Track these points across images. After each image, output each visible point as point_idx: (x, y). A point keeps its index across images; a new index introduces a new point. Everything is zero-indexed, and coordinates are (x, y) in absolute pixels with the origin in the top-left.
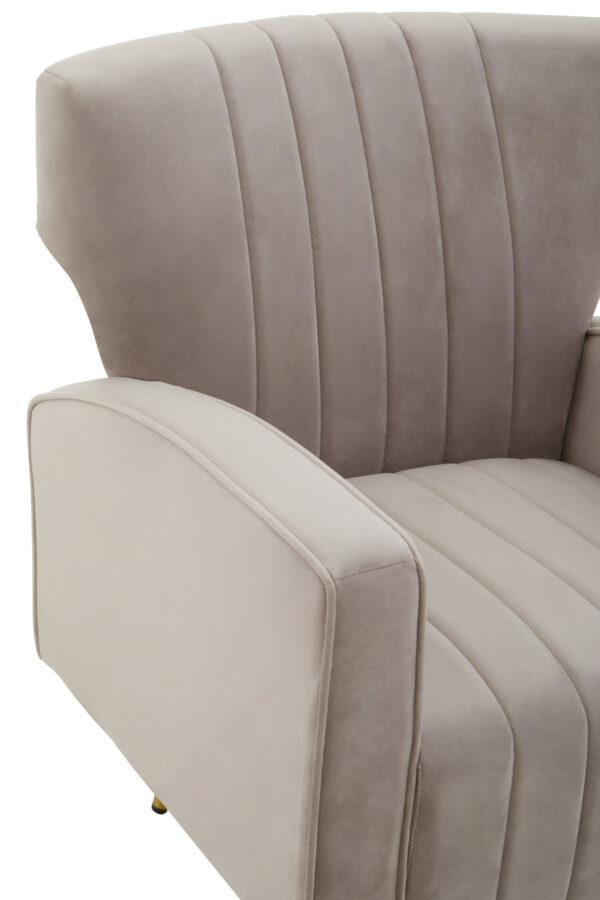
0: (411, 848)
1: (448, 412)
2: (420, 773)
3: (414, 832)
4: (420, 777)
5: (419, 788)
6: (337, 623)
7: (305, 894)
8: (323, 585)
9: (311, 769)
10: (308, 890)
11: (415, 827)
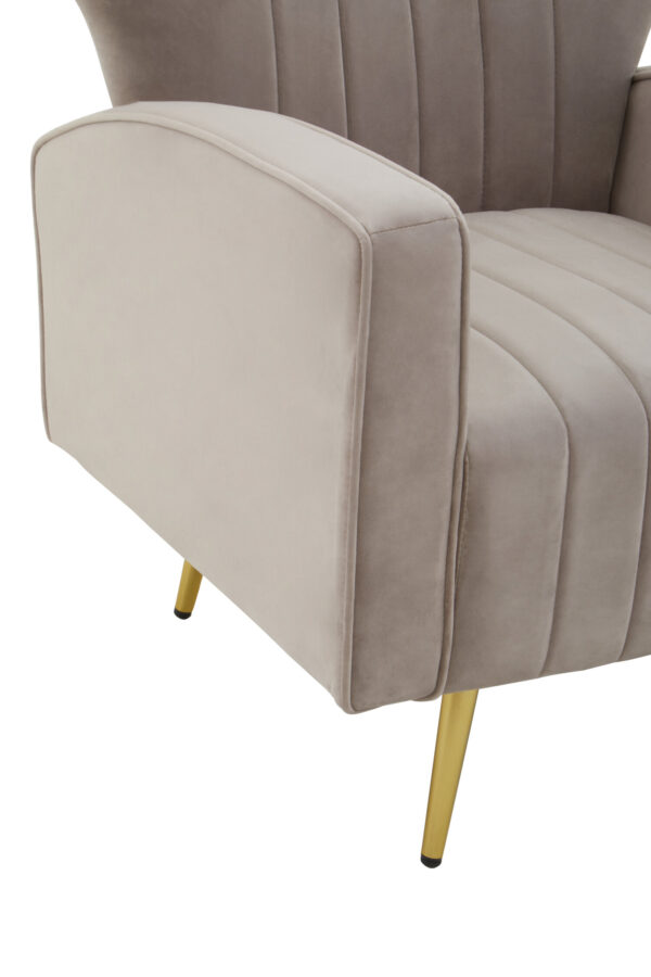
0: (460, 555)
1: (485, 158)
2: (468, 466)
3: (462, 536)
4: (467, 471)
5: (467, 484)
6: (374, 283)
7: (345, 603)
8: (358, 240)
9: (348, 457)
10: (349, 598)
11: (463, 530)
